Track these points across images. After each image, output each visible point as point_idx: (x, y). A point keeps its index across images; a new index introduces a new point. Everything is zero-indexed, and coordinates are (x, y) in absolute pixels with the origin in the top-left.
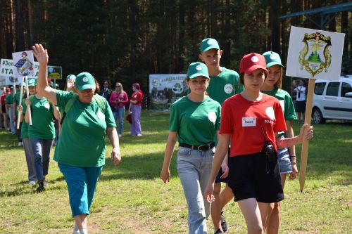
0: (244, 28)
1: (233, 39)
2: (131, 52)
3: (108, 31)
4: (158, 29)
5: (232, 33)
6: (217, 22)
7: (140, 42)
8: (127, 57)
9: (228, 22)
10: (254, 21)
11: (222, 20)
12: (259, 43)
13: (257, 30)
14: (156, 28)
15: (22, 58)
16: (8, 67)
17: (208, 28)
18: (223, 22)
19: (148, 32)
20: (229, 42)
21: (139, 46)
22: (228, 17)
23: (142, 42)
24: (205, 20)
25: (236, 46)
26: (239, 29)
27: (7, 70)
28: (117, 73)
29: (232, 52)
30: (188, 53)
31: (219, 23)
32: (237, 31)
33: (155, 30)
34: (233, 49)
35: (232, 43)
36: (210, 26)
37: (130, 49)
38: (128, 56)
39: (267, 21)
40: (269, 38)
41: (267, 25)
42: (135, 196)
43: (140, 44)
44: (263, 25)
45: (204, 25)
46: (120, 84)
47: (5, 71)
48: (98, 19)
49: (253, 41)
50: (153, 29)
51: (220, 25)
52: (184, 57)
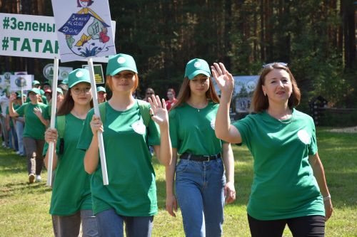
0: (308, 17)
1: (293, 32)
2: (165, 50)
3: (135, 25)
4: (198, 21)
5: (292, 23)
6: (272, 11)
7: (175, 37)
8: (159, 57)
9: (287, 10)
10: (321, 8)
11: (279, 7)
12: (327, 36)
13: (326, 20)
14: (196, 19)
15: (77, 10)
16: (17, 33)
17: (262, 18)
18: (281, 10)
19: (186, 24)
20: (289, 36)
21: (175, 43)
22: (288, 4)
23: (179, 38)
24: (258, 8)
25: (298, 40)
26: (301, 18)
27: (15, 40)
28: (147, 77)
29: (292, 48)
30: (236, 50)
31: (275, 12)
32: (298, 21)
33: (195, 22)
34: (294, 44)
35: (292, 36)
36: (264, 16)
37: (164, 47)
38: (161, 55)
39: (338, 8)
40: (341, 28)
41: (338, 12)
42: (172, 231)
43: (175, 40)
44: (333, 13)
45: (256, 14)
46: (151, 90)
47: (11, 43)
48: (123, 9)
49: (320, 33)
50: (192, 21)
51: (277, 14)
52: (231, 55)
